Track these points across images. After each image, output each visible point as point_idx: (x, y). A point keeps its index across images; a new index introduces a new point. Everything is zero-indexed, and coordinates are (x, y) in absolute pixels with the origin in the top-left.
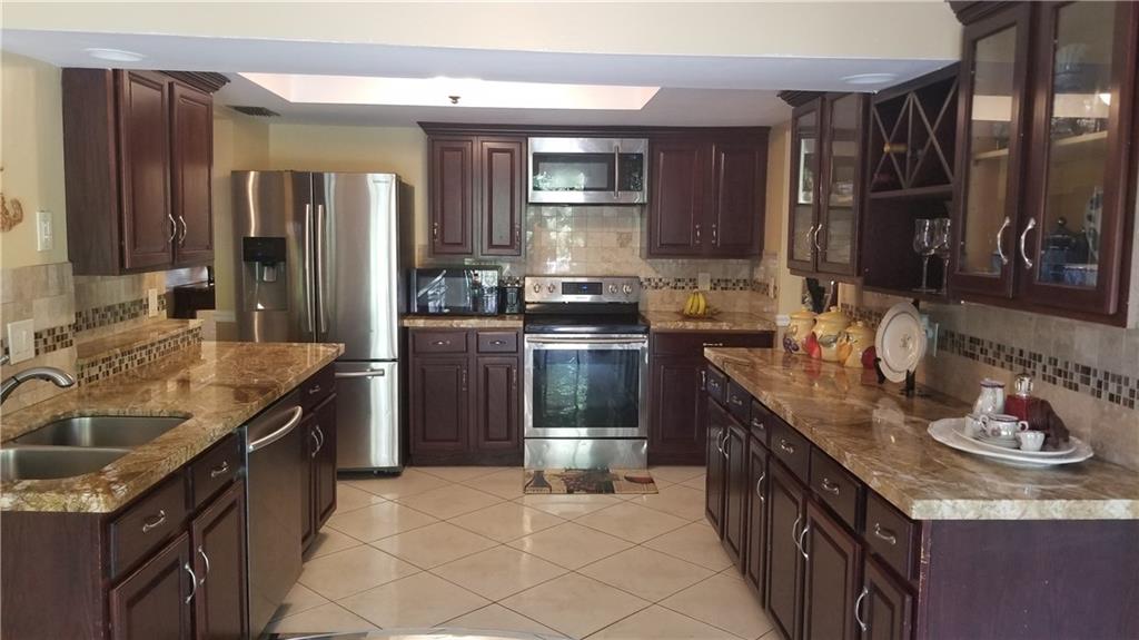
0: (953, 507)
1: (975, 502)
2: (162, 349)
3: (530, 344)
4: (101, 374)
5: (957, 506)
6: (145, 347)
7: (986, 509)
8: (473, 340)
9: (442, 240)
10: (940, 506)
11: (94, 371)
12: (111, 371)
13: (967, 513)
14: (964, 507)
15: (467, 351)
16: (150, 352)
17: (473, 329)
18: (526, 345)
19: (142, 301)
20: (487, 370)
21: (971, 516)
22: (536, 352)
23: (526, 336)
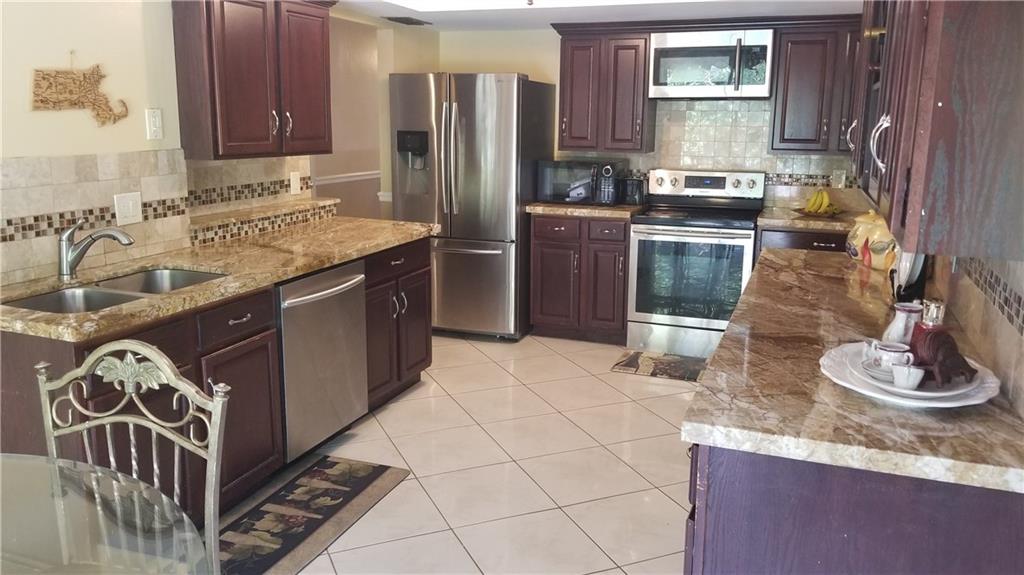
0: (727, 435)
1: (753, 433)
2: (288, 220)
3: (637, 233)
4: (216, 239)
5: (732, 435)
6: (269, 218)
7: (765, 443)
8: (585, 228)
9: (570, 133)
10: (711, 432)
11: (210, 235)
12: (228, 236)
13: (744, 443)
14: (739, 437)
15: (580, 237)
16: (273, 222)
17: (586, 218)
18: (632, 234)
19: (283, 181)
20: (596, 256)
21: (747, 447)
22: (642, 244)
23: (633, 226)
